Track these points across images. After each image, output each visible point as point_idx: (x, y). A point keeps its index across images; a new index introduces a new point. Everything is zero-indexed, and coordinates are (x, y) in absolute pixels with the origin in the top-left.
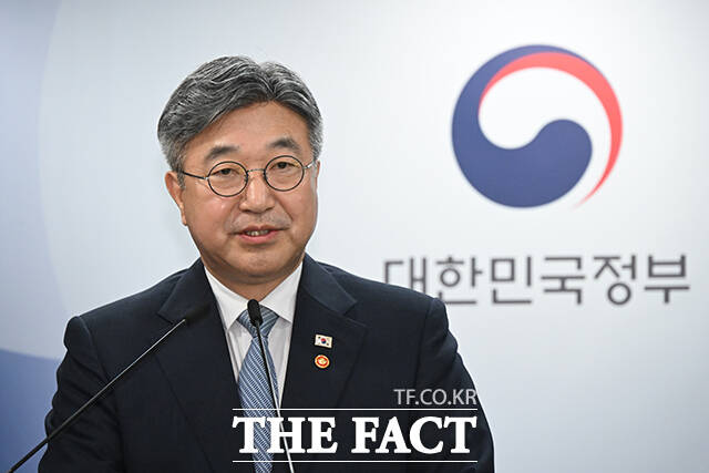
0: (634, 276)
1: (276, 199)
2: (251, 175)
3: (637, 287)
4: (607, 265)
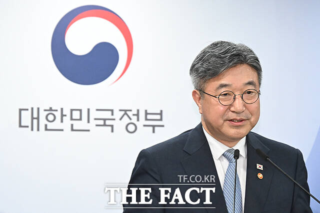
1: (246, 107)
4: (126, 114)
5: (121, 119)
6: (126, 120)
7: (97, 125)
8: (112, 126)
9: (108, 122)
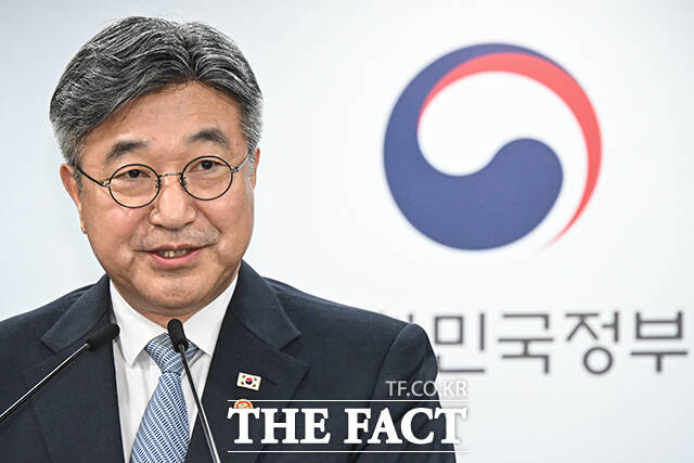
0: (616, 338)
1: (198, 209)
2: (166, 181)
3: (621, 351)
4: (582, 323)
5: (570, 338)
6: (583, 340)
7: (506, 357)
8: (546, 358)
9: (534, 348)
